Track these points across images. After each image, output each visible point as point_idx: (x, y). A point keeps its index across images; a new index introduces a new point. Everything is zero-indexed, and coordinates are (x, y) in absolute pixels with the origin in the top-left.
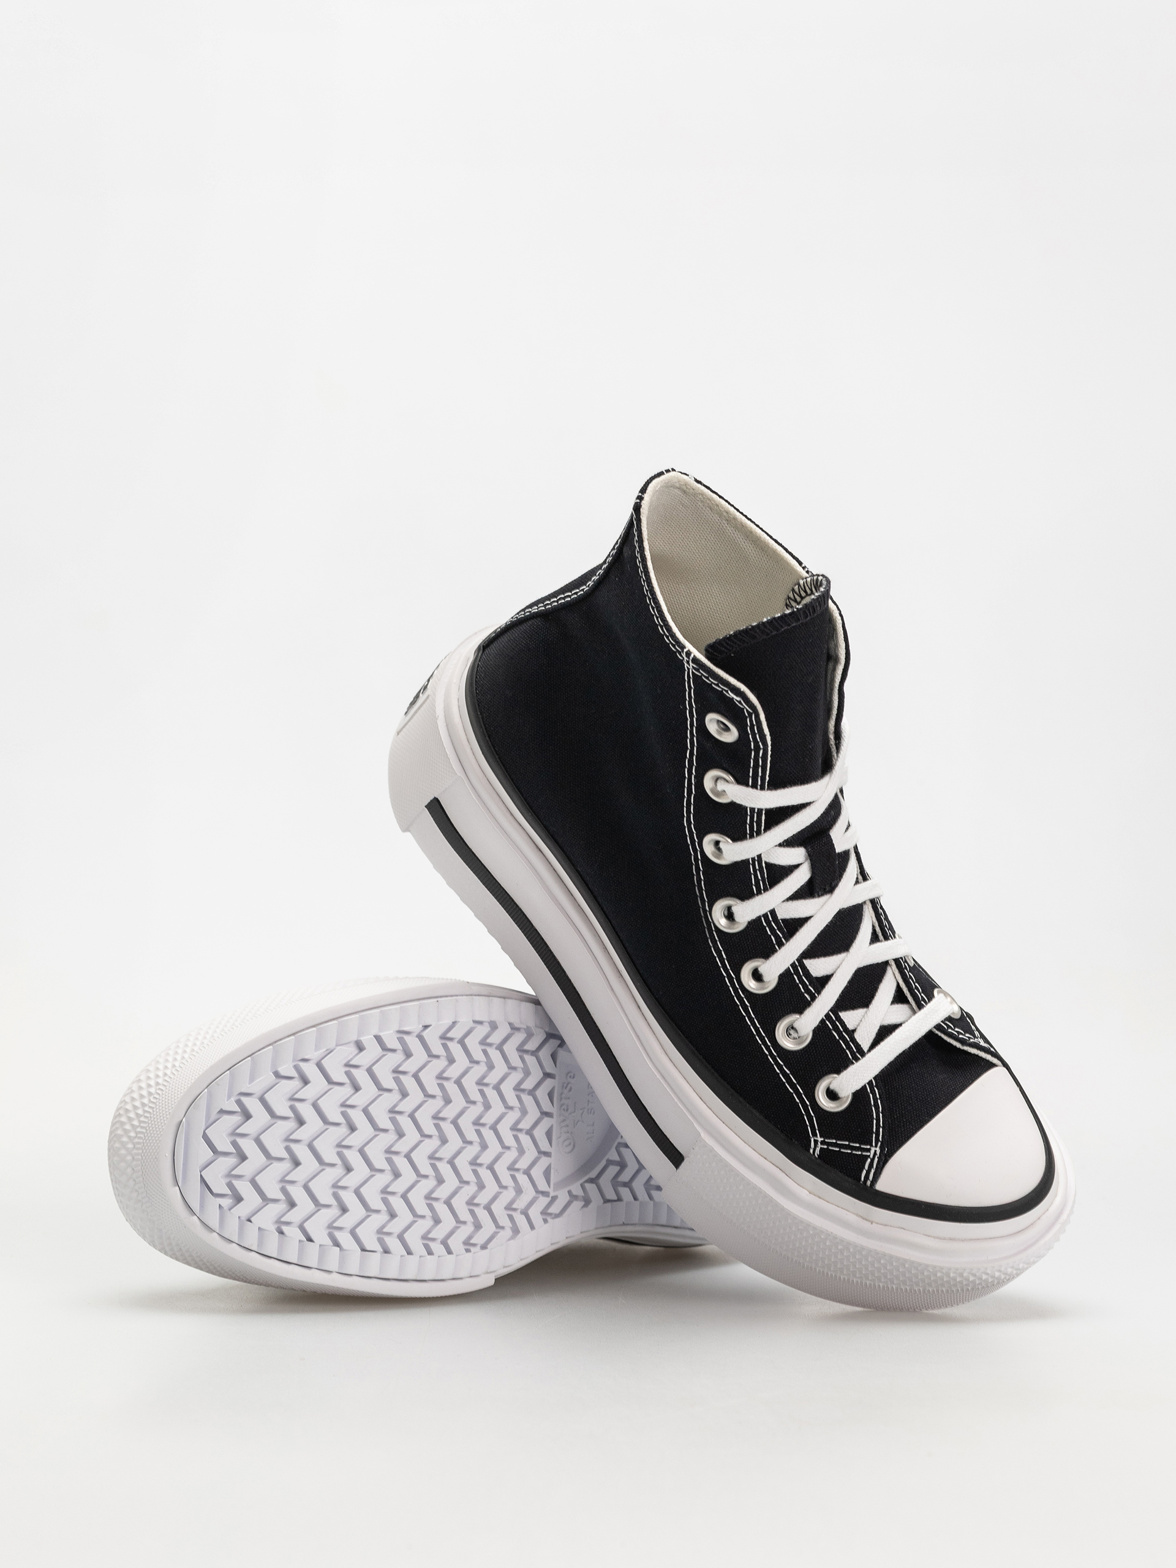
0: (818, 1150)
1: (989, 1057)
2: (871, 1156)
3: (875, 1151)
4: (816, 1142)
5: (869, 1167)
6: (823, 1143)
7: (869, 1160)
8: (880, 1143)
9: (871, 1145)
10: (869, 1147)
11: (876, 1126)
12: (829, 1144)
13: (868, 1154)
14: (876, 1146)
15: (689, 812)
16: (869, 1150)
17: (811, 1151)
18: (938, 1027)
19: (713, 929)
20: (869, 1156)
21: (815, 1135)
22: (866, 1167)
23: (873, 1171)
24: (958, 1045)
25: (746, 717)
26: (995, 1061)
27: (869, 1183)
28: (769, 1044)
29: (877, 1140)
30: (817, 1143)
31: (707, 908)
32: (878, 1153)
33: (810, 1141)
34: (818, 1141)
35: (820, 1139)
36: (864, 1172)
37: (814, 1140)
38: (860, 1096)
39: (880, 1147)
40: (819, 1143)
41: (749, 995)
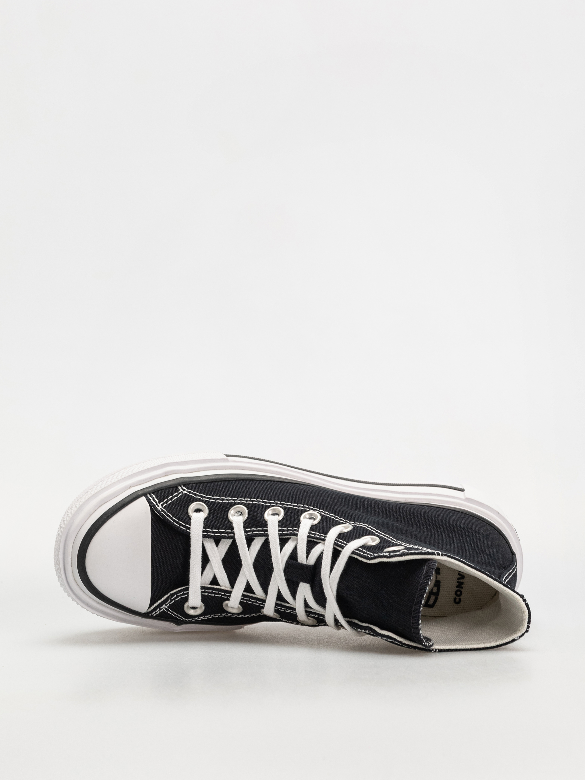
0: (181, 489)
4: (184, 490)
5: (155, 500)
6: (182, 492)
7: (158, 502)
8: (161, 511)
10: (164, 506)
12: (179, 494)
13: (161, 504)
14: (161, 508)
17: (183, 486)
18: (188, 589)
19: (312, 508)
21: (188, 492)
23: (152, 500)
24: (172, 592)
27: (149, 496)
28: (242, 502)
32: (158, 507)
33: (187, 489)
34: (184, 491)
36: (155, 497)
38: (188, 520)
41: (269, 507)
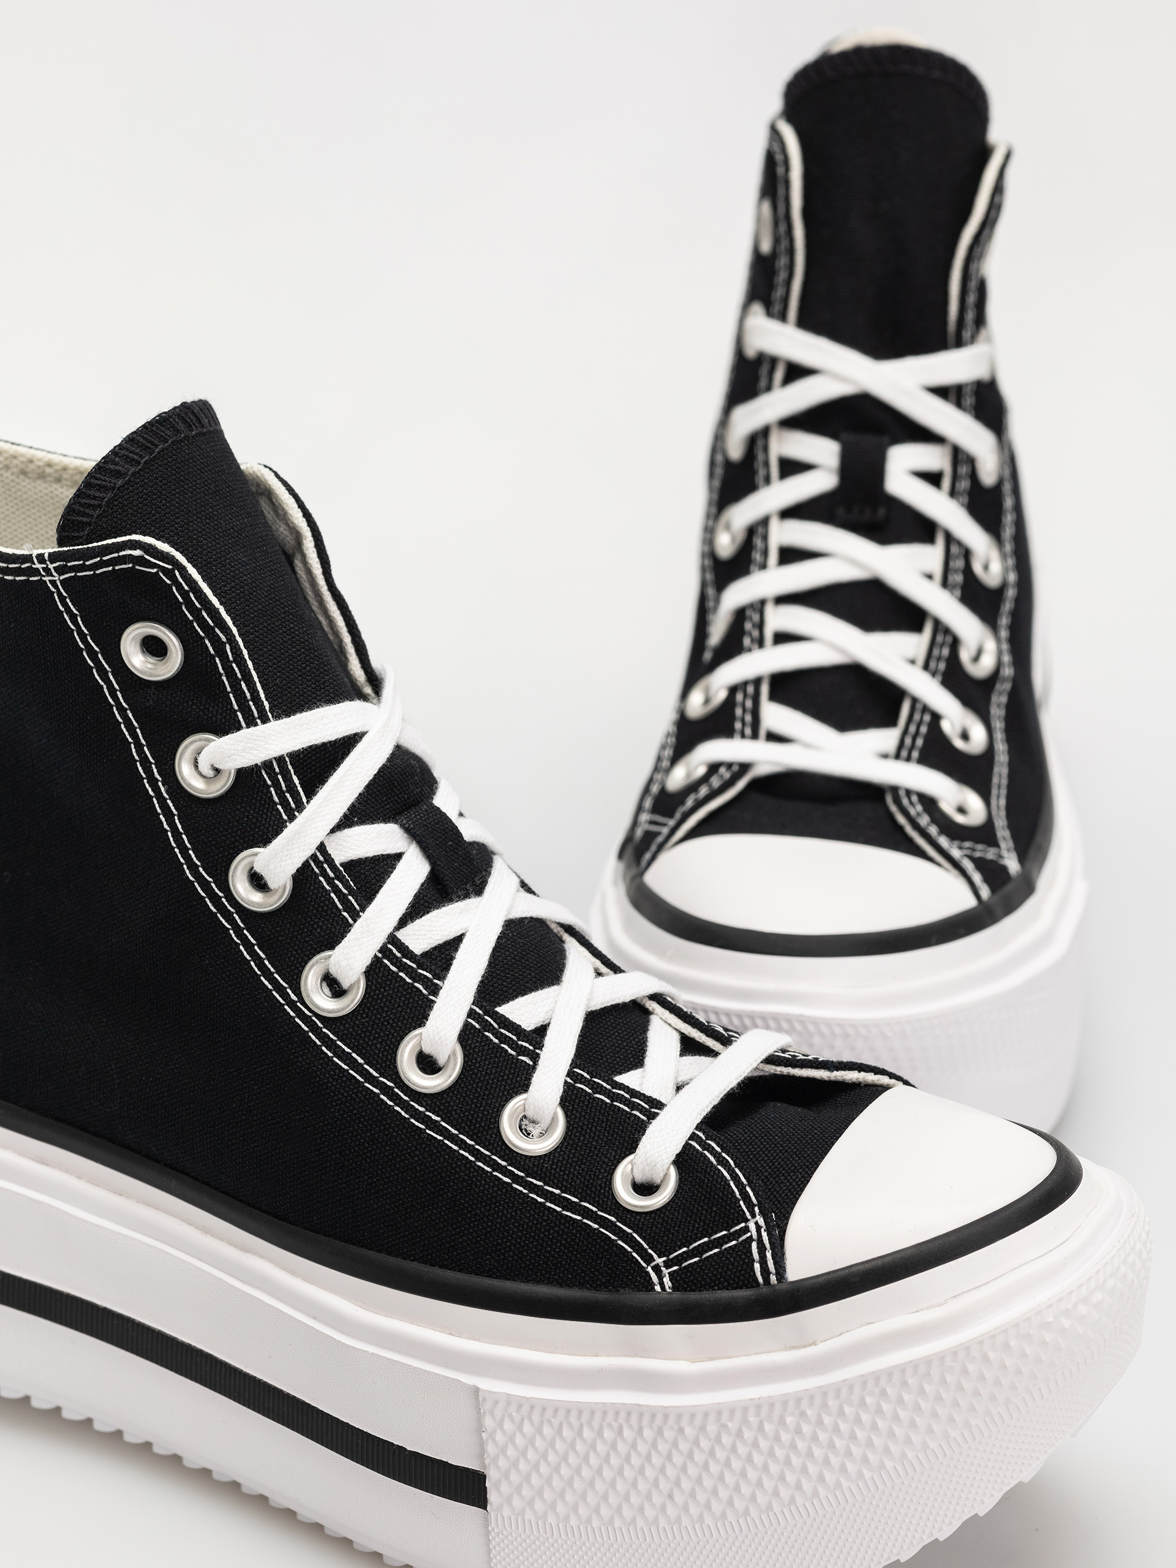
0: (667, 1280)
1: (870, 1077)
2: (755, 1236)
3: (756, 1223)
4: (657, 1269)
5: (759, 1253)
6: (667, 1265)
7: (754, 1245)
8: (756, 1209)
9: (747, 1220)
10: (743, 1225)
11: (737, 1187)
12: (678, 1260)
13: (749, 1234)
14: (754, 1216)
15: (184, 851)
16: (746, 1230)
17: (658, 1288)
19: (320, 1025)
20: (751, 1238)
21: (649, 1259)
22: (756, 1256)
23: (769, 1255)
25: (170, 587)
26: (884, 1080)
27: (773, 1279)
28: (504, 1163)
29: (750, 1206)
30: (661, 1271)
31: (294, 997)
32: (761, 1222)
33: (648, 1274)
34: (657, 1265)
35: (660, 1261)
36: (757, 1266)
37: (653, 1268)
38: (685, 1160)
39: (760, 1212)
40: (663, 1269)
41: (431, 1100)
